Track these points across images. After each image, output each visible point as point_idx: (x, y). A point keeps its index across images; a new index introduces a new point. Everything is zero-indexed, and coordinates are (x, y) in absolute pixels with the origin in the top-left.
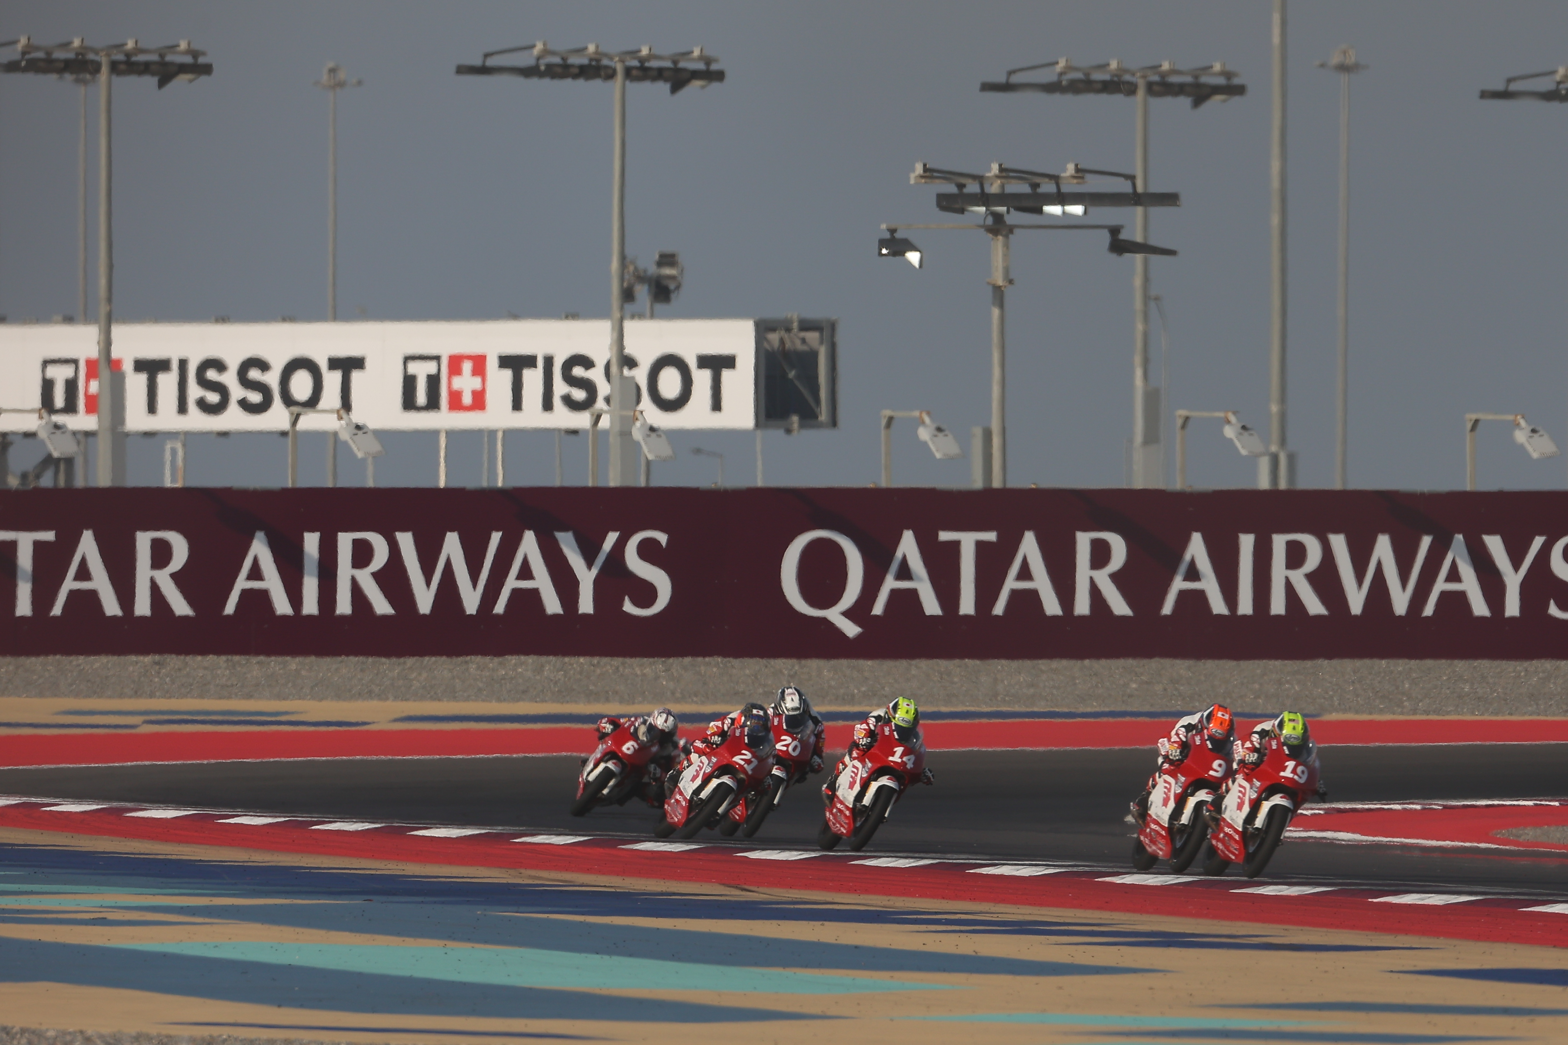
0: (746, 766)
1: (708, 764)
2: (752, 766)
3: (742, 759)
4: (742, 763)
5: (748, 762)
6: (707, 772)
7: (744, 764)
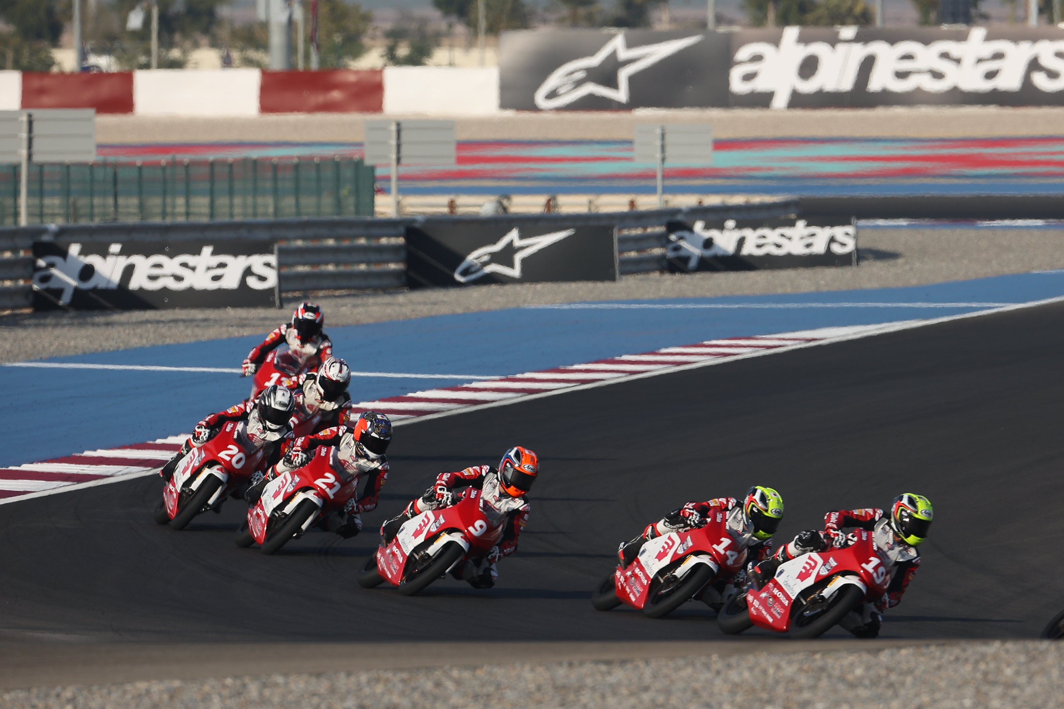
0: (328, 490)
1: (291, 483)
2: (335, 490)
3: (324, 483)
4: (324, 487)
5: (330, 486)
6: (288, 491)
7: (326, 488)
